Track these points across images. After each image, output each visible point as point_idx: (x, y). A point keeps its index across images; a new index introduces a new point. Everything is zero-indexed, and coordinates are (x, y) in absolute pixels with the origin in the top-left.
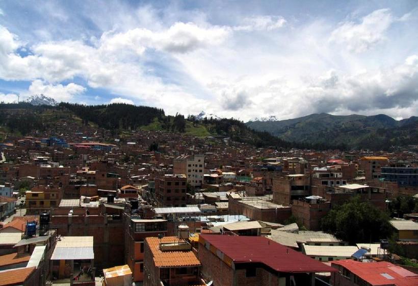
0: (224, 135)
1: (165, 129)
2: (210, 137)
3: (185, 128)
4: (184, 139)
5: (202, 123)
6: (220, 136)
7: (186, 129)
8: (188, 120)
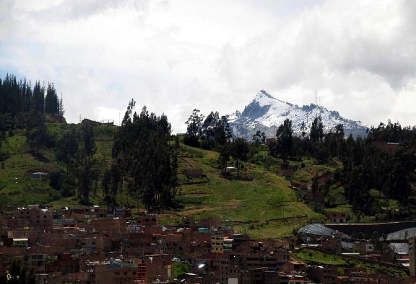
0: (390, 216)
1: (66, 194)
2: (315, 229)
3: (175, 184)
4: (174, 247)
5: (264, 154)
6: (367, 221)
7: (185, 191)
8: (190, 139)
